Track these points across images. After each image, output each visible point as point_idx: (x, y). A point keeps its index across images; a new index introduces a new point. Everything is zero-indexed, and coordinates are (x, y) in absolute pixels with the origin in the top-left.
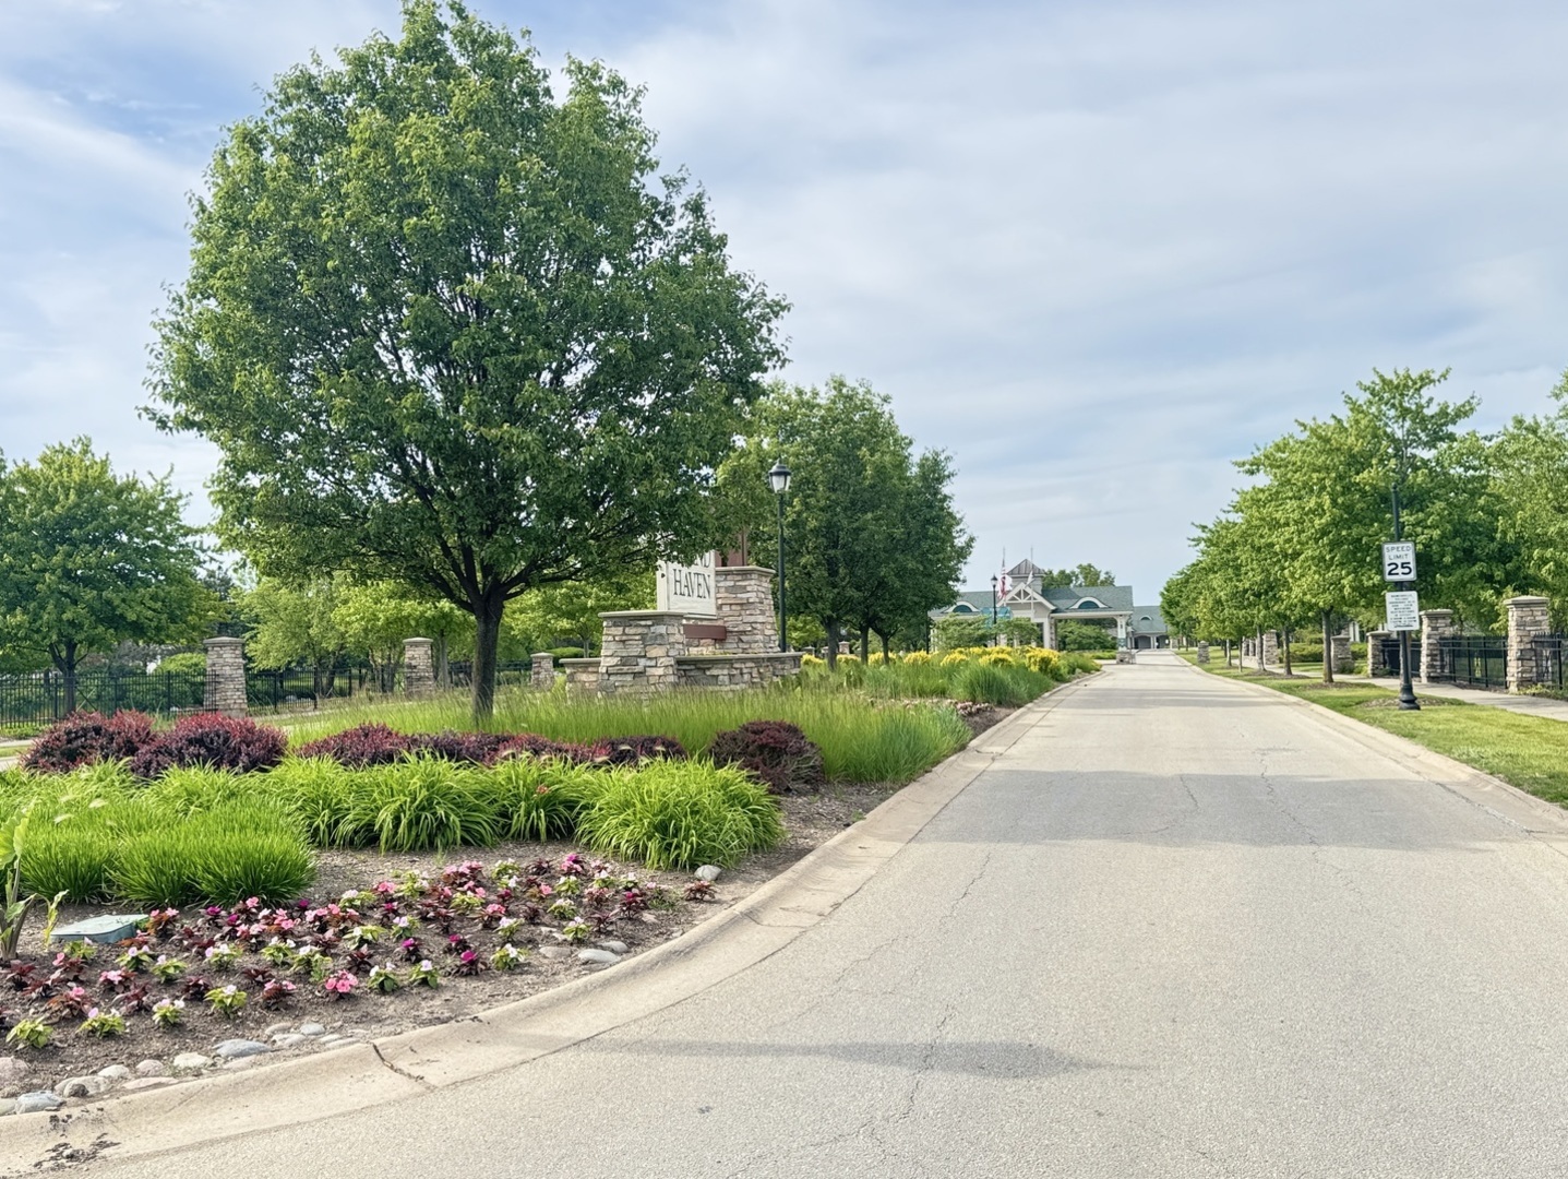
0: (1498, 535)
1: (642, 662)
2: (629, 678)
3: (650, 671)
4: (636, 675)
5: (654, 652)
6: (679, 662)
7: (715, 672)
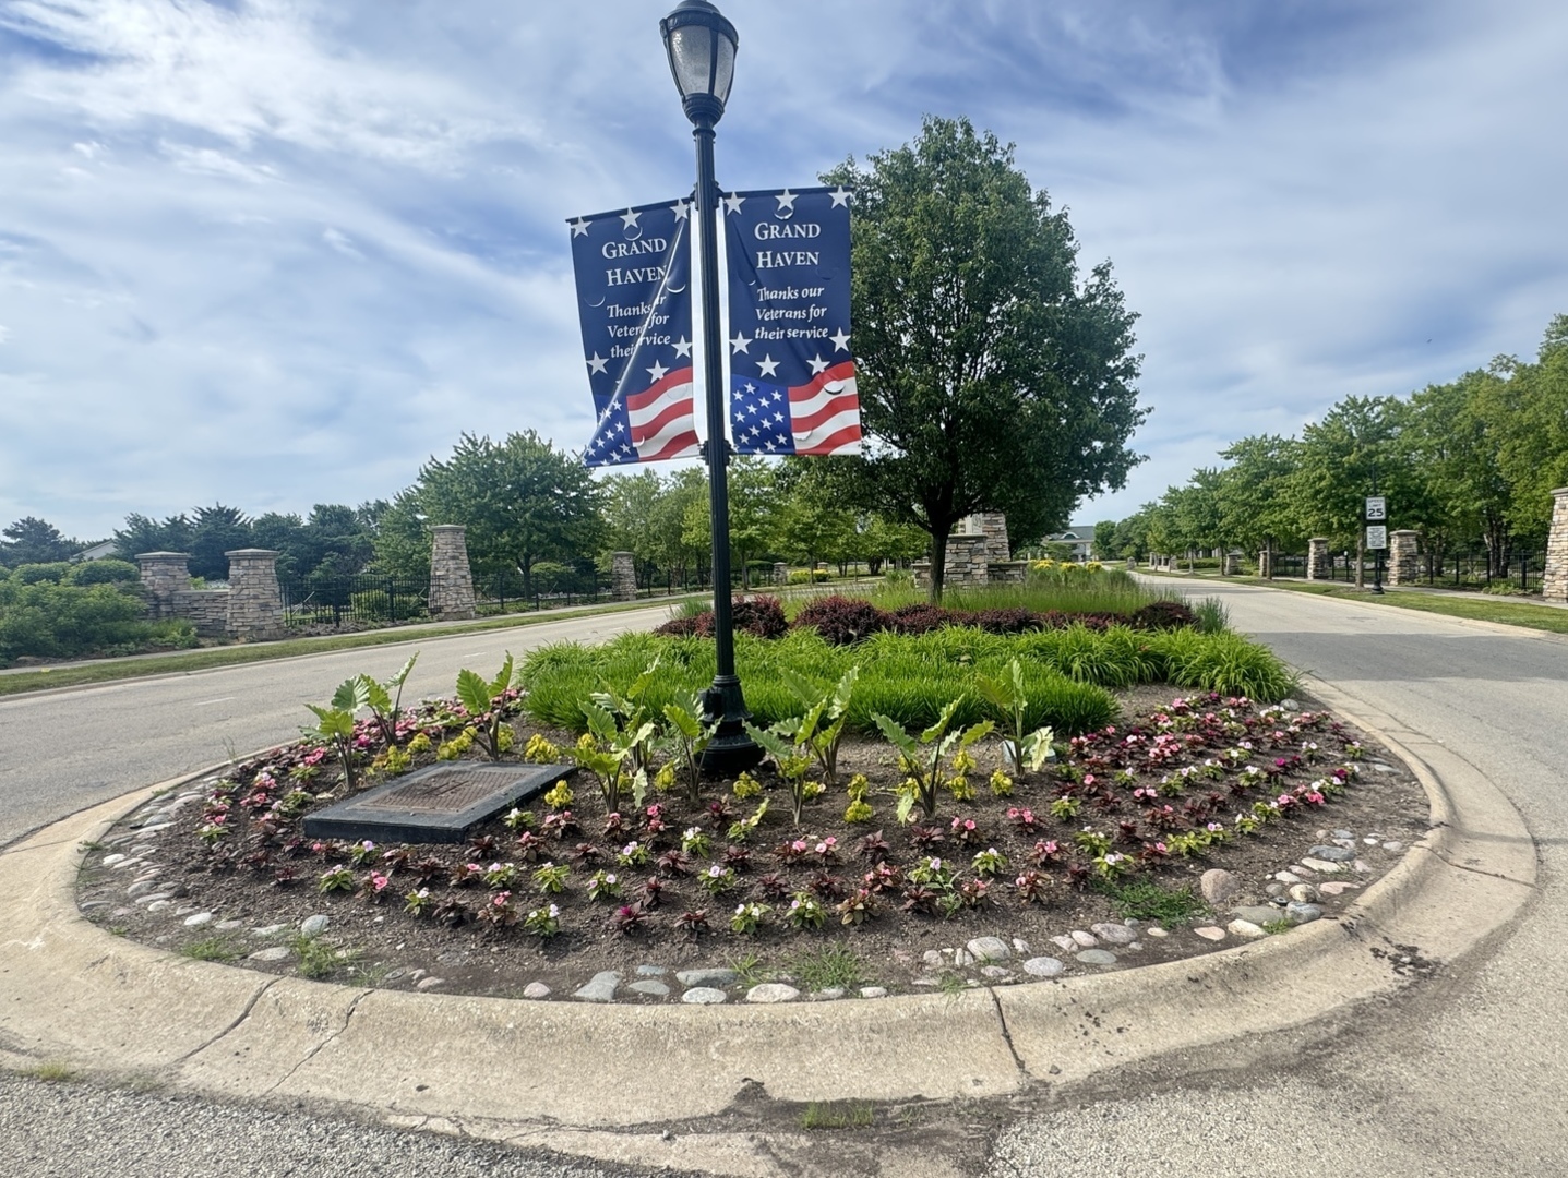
0: (1426, 493)
1: (969, 566)
2: (961, 576)
3: (974, 572)
4: (966, 574)
5: (976, 560)
6: (990, 566)
7: (1011, 572)
